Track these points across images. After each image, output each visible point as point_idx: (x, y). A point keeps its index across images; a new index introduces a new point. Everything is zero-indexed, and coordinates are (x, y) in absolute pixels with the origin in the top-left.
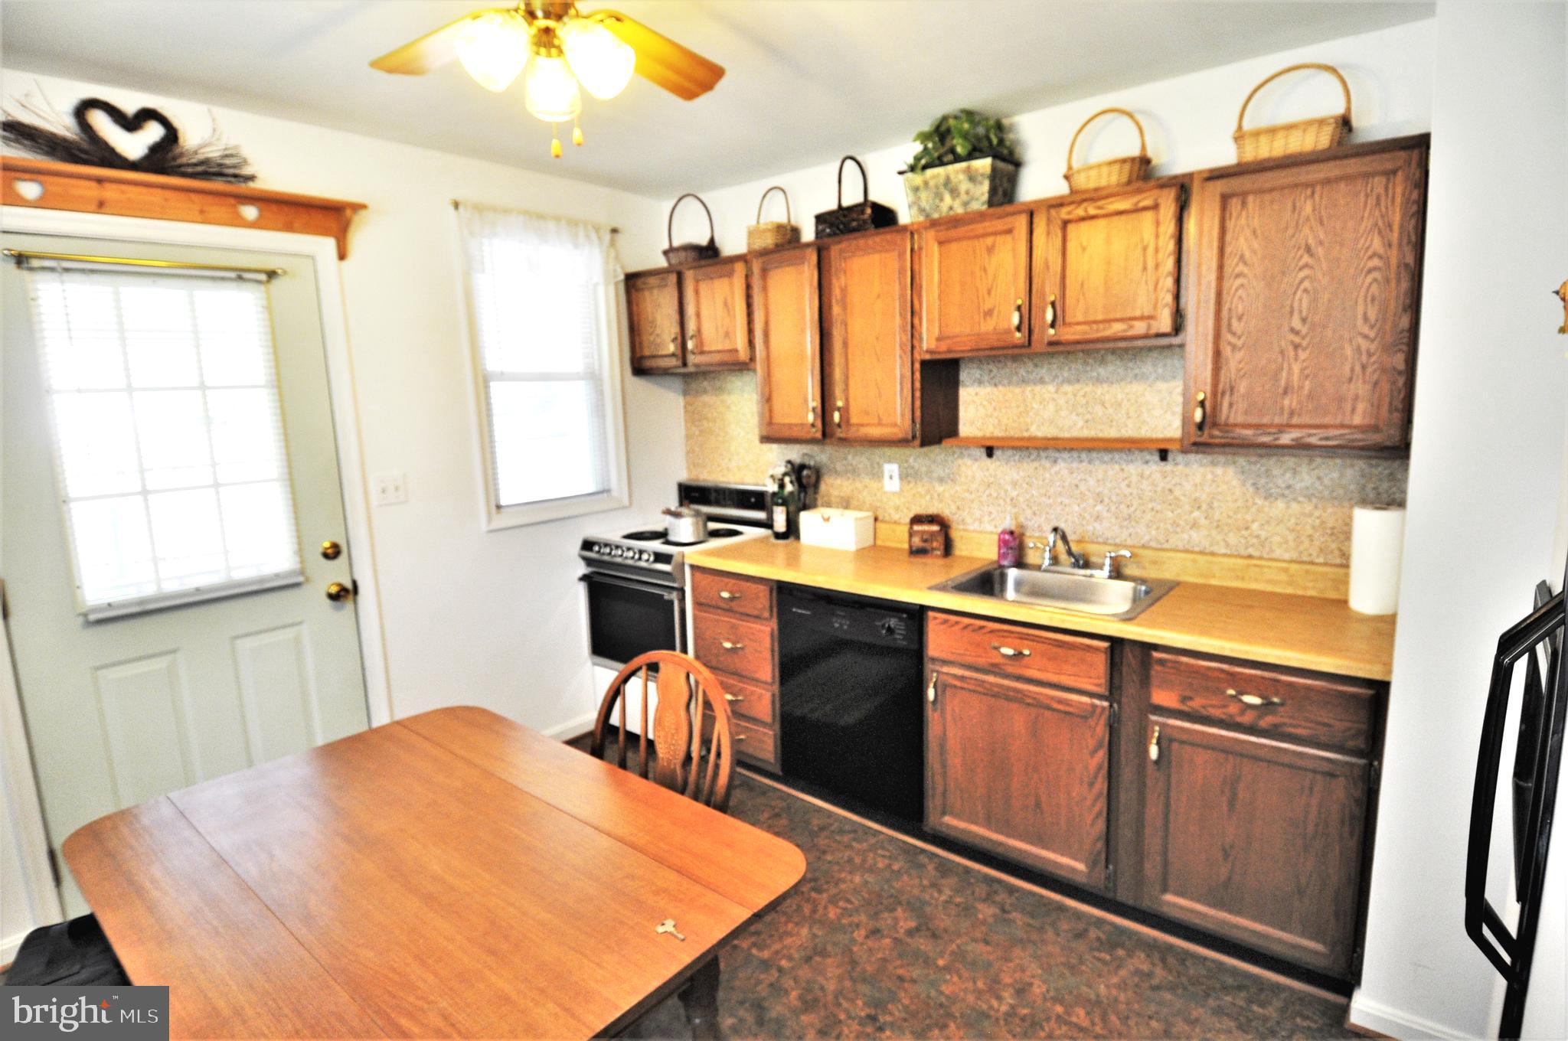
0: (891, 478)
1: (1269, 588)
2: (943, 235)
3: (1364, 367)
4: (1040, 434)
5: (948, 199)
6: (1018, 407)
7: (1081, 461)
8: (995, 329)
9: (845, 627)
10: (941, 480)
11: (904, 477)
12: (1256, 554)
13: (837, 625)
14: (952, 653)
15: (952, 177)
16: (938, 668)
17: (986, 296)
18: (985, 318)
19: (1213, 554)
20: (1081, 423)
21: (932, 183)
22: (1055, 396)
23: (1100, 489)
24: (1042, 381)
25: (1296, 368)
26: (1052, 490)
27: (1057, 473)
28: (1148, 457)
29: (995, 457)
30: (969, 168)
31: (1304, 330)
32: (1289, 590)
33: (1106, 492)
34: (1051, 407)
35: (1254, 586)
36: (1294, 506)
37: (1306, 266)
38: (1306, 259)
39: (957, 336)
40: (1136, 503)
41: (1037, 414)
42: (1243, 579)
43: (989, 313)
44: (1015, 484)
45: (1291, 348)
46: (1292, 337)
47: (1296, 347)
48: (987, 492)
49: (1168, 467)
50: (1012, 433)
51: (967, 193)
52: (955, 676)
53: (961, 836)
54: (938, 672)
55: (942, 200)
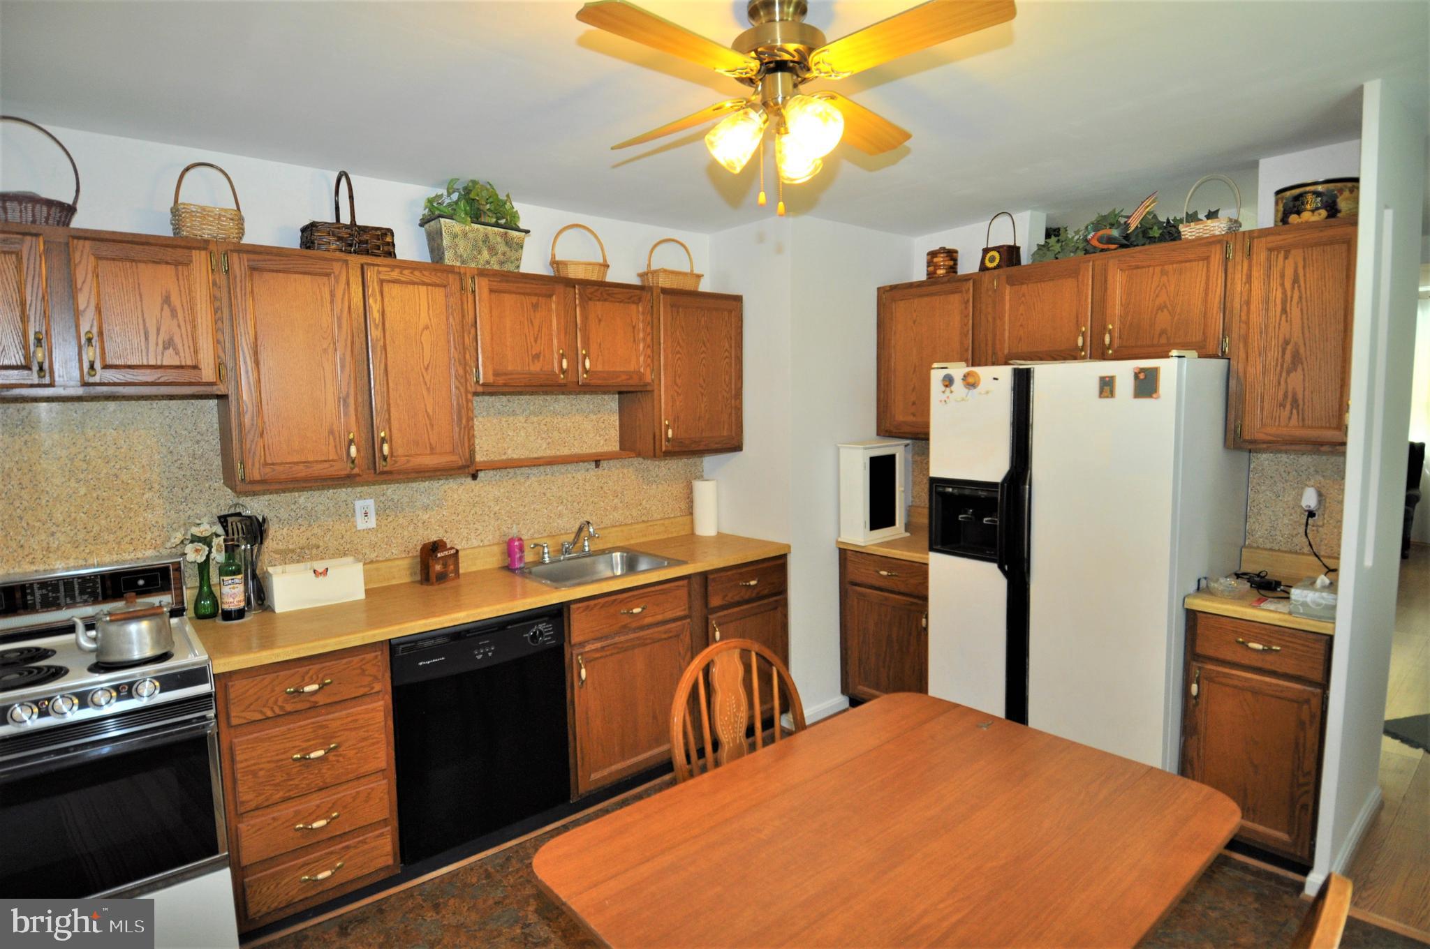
0: (366, 514)
1: (657, 538)
2: (496, 285)
3: (726, 406)
4: (515, 456)
5: (486, 254)
6: (496, 434)
7: (547, 475)
8: (541, 370)
9: (490, 654)
10: (426, 508)
11: (381, 512)
12: (646, 519)
13: (479, 657)
14: (593, 632)
15: (491, 237)
16: (581, 650)
17: (533, 344)
18: (533, 361)
19: (626, 525)
20: (544, 446)
21: (471, 235)
22: (525, 425)
23: (561, 493)
24: (514, 413)
25: (703, 406)
26: (527, 500)
27: (530, 486)
28: (588, 467)
29: (478, 479)
30: (506, 233)
31: (704, 386)
32: (665, 537)
33: (564, 495)
34: (522, 433)
35: (651, 538)
36: (660, 486)
37: (704, 352)
38: (703, 349)
39: (511, 374)
40: (583, 499)
41: (511, 440)
42: (645, 536)
43: (536, 357)
44: (497, 500)
45: (700, 396)
46: (700, 389)
47: (702, 395)
48: (473, 512)
49: (600, 471)
50: (492, 457)
51: (504, 254)
52: (596, 650)
53: (625, 774)
54: (581, 654)
55: (480, 252)
